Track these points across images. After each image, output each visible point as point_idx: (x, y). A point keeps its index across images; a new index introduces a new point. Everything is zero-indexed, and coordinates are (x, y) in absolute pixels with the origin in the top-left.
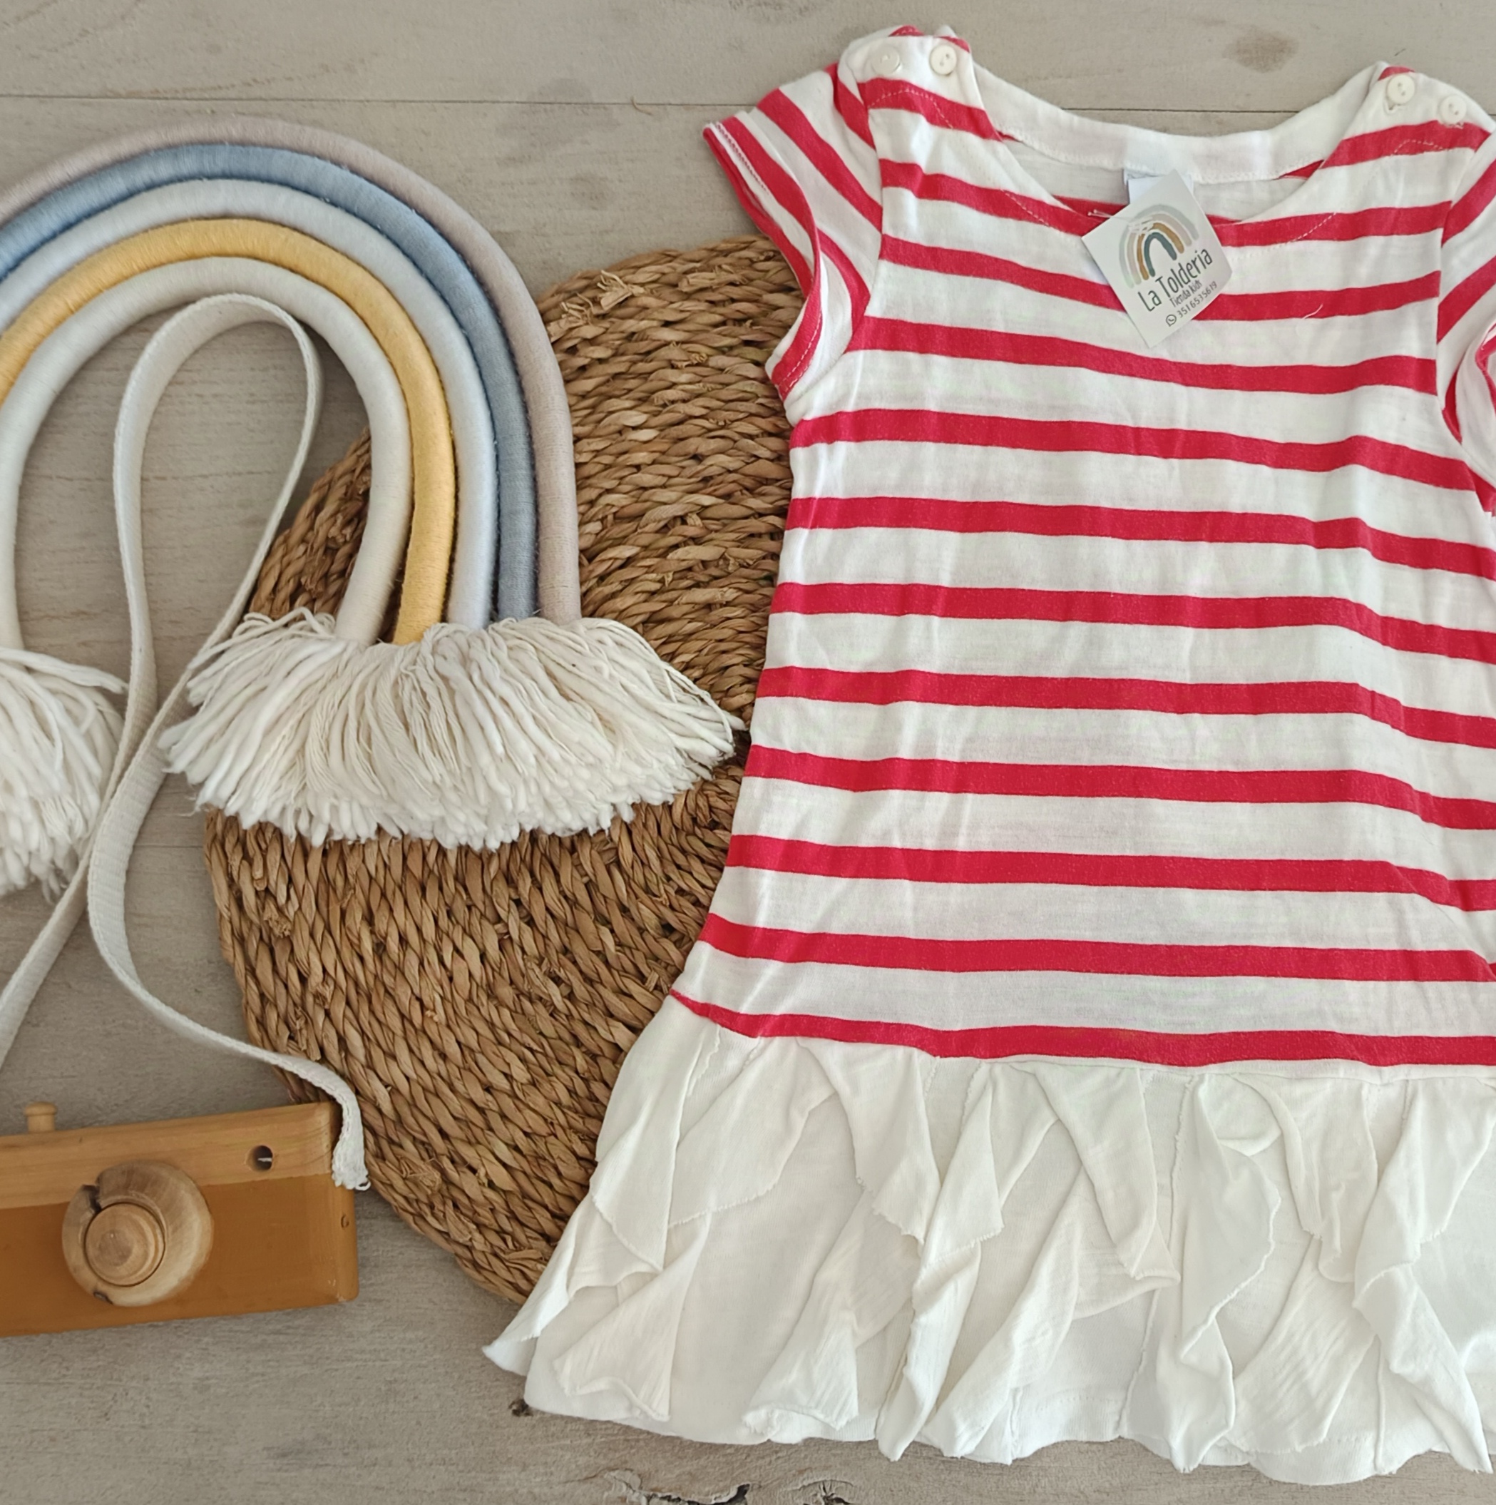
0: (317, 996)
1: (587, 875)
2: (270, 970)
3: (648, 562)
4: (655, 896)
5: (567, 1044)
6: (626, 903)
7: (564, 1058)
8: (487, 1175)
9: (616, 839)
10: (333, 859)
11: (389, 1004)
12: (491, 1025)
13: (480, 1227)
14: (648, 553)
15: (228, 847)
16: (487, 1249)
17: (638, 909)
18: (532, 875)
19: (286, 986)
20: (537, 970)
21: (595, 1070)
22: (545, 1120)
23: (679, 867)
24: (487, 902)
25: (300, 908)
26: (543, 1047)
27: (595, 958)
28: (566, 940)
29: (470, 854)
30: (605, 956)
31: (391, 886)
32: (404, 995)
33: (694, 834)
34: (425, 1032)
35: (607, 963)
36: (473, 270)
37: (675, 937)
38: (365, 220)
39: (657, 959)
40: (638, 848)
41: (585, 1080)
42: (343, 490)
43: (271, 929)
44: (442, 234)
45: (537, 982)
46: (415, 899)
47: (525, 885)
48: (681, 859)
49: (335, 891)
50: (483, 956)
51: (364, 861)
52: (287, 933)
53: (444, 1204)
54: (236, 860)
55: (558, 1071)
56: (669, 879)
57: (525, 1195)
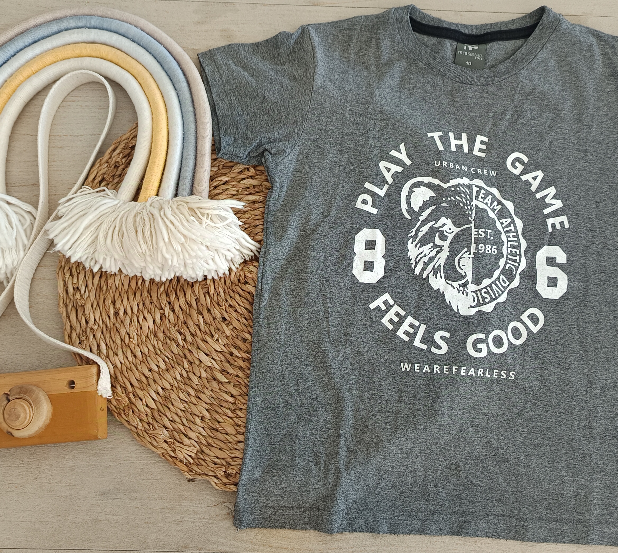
0: (92, 329)
1: (196, 296)
2: (75, 318)
3: (233, 183)
4: (221, 306)
5: (182, 357)
6: (209, 308)
7: (179, 362)
8: (146, 402)
9: (208, 284)
10: (103, 279)
11: (117, 334)
12: (154, 347)
13: (141, 420)
14: (233, 180)
15: (65, 271)
16: (143, 429)
17: (214, 310)
18: (176, 294)
19: (80, 324)
20: (173, 328)
21: (191, 368)
22: (170, 384)
23: (231, 297)
24: (158, 302)
25: (89, 296)
26: (172, 358)
27: (195, 326)
28: (185, 318)
29: (154, 283)
30: (199, 326)
31: (123, 292)
32: (123, 332)
33: (238, 285)
34: (129, 346)
35: (200, 329)
36: (182, 70)
37: (227, 322)
38: (144, 48)
39: (218, 330)
40: (217, 288)
41: (187, 371)
42: (124, 145)
43: (77, 302)
44: (172, 56)
45: (173, 333)
46: (131, 297)
47: (173, 297)
48: (232, 294)
49: (103, 291)
50: (154, 321)
51: (114, 281)
52: (83, 304)
53: (129, 410)
54: (67, 275)
55: (177, 367)
56: (227, 301)
57: (159, 411)
